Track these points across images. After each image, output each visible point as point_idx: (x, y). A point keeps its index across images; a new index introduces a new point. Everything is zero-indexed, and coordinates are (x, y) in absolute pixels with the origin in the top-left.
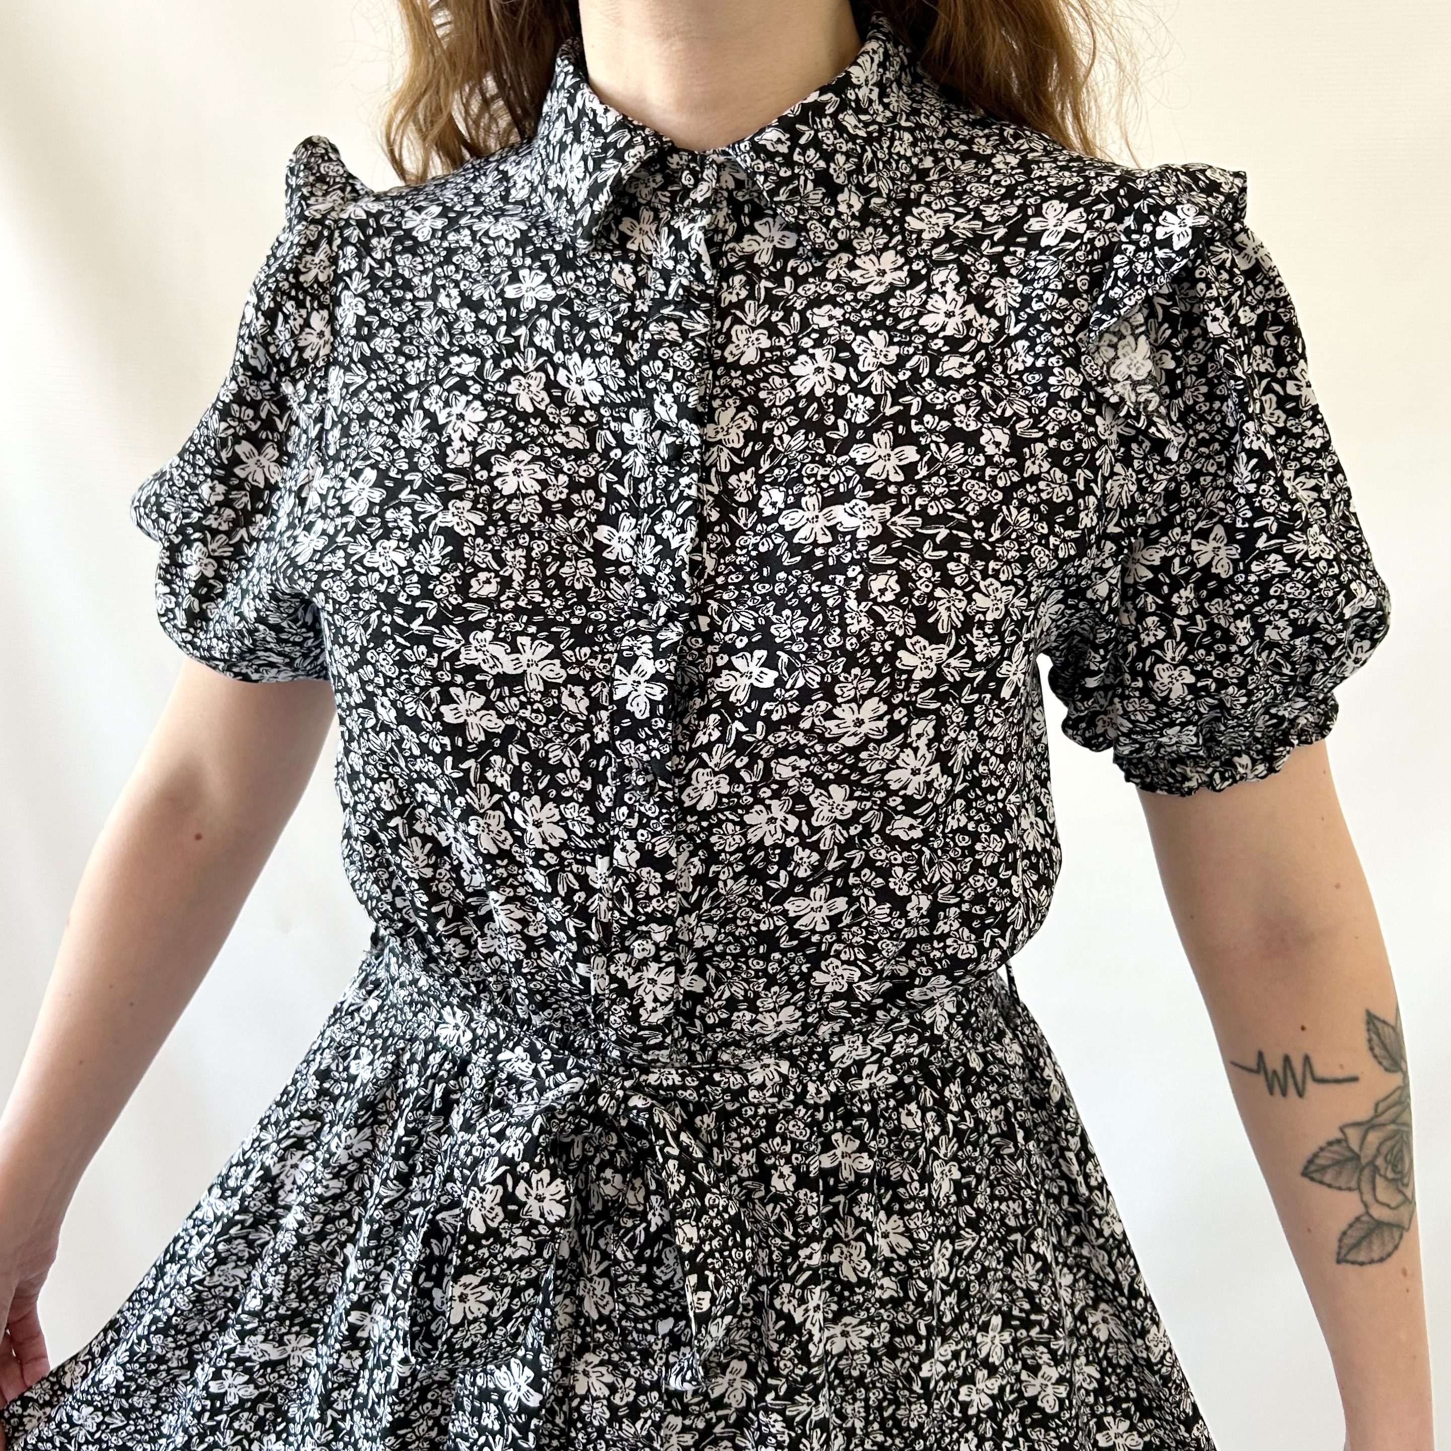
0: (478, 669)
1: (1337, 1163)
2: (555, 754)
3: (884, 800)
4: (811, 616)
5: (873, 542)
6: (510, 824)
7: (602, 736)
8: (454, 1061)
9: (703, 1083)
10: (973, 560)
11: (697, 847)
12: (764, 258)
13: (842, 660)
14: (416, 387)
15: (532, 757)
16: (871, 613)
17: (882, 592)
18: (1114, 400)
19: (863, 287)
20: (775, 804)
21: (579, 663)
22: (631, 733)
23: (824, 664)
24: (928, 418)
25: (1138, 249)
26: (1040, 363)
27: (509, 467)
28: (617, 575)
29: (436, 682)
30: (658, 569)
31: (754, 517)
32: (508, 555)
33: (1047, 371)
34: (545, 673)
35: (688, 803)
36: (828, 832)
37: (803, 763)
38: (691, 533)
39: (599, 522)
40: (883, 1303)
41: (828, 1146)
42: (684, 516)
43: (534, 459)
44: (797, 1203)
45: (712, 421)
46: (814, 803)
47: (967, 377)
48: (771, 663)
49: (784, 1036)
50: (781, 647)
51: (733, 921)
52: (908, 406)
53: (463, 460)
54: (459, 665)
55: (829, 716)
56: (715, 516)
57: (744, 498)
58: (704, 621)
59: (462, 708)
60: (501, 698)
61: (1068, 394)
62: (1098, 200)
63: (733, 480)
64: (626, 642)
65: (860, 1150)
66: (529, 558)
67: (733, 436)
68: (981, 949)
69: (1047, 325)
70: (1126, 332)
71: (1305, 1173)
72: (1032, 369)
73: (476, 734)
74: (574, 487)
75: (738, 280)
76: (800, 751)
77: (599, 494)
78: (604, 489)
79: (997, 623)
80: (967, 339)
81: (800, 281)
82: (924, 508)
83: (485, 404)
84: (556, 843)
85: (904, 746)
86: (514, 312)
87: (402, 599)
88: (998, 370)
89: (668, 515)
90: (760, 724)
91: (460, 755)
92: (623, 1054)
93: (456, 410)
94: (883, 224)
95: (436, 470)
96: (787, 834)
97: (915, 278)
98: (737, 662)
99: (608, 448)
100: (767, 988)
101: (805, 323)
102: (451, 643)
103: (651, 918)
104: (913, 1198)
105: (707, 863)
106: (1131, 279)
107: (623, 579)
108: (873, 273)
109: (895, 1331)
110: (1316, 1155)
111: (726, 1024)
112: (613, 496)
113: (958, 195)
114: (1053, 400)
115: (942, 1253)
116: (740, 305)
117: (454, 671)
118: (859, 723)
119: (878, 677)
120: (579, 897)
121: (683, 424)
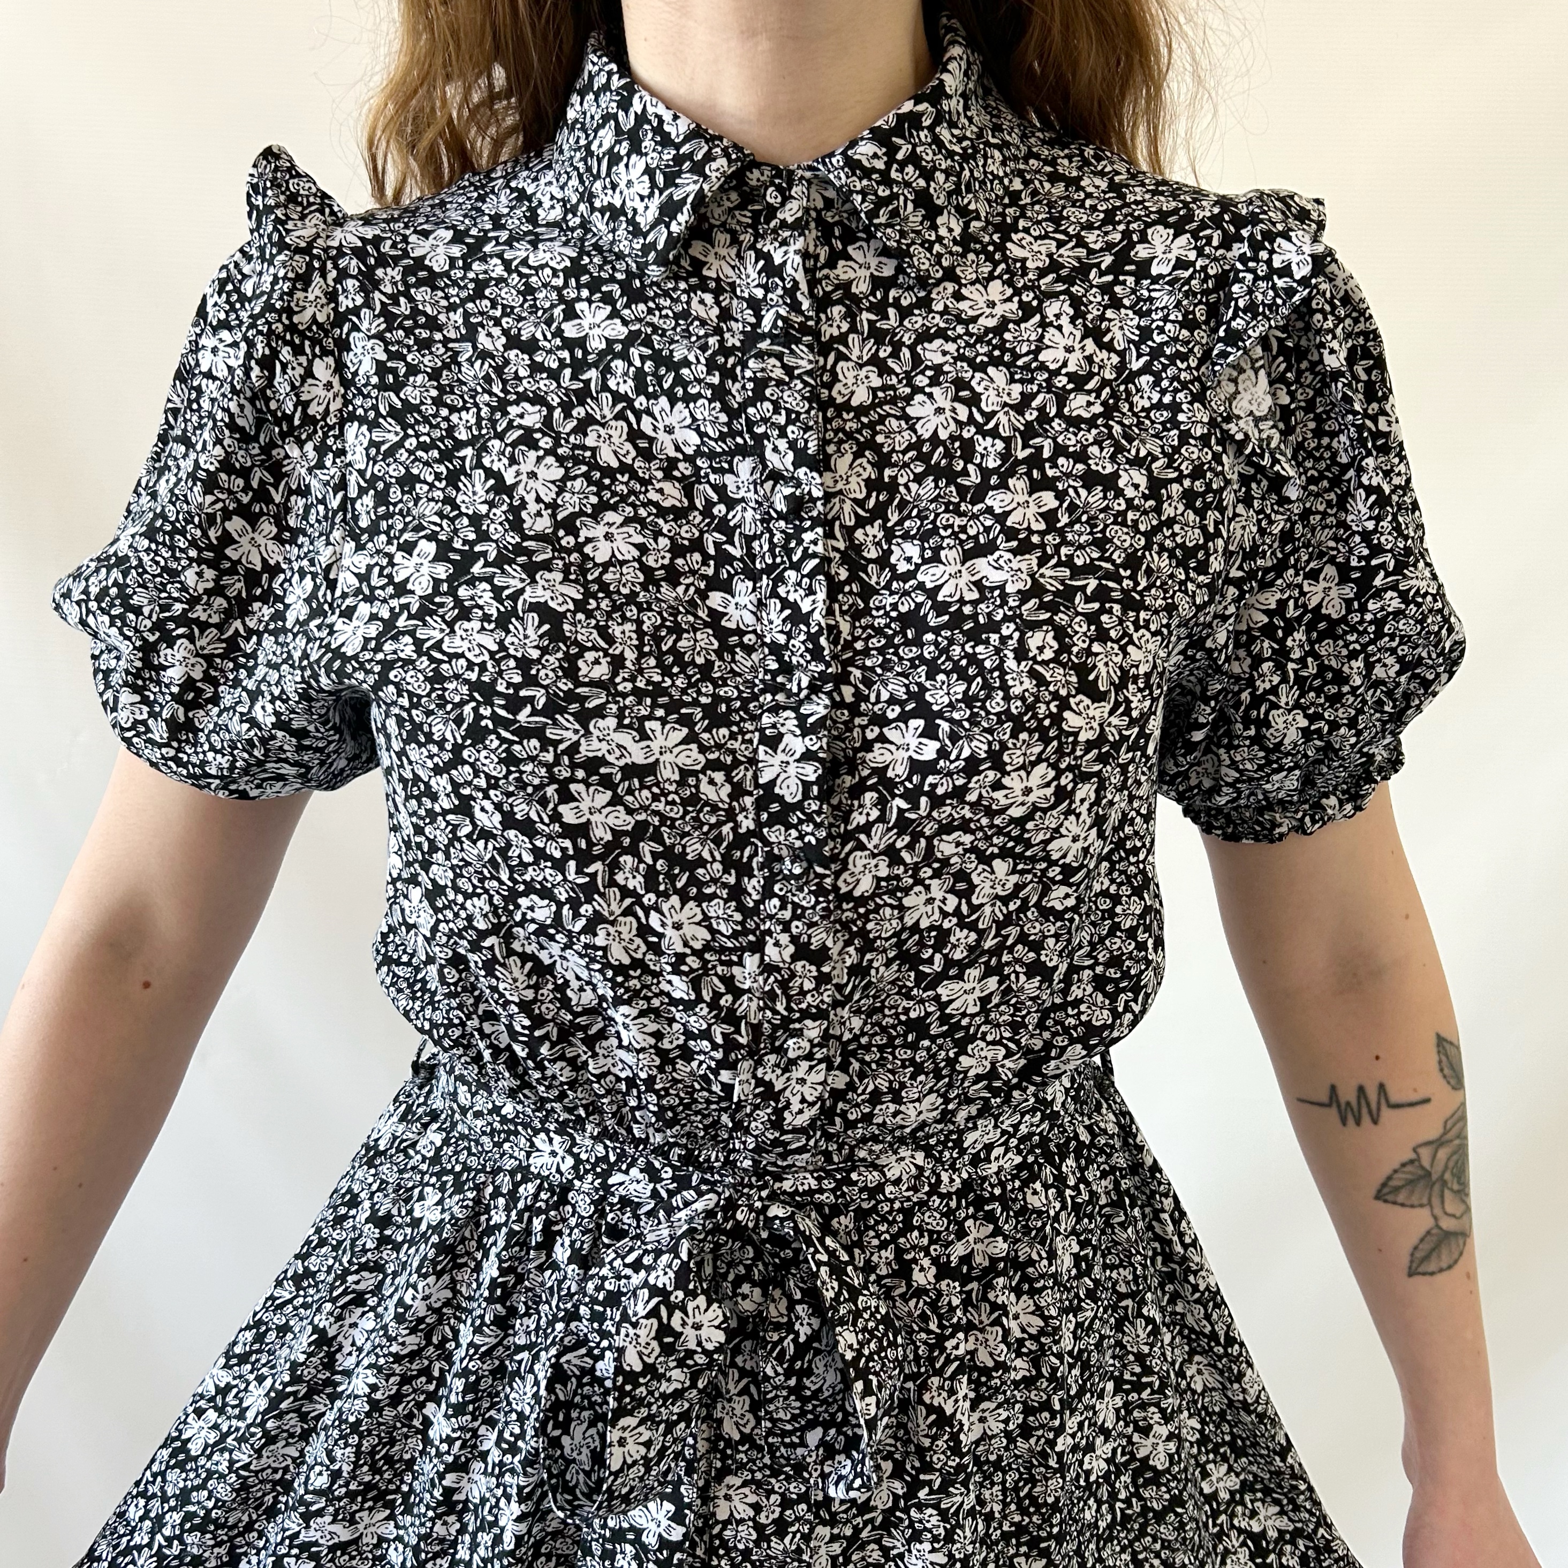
0: (603, 761)
1: (1410, 1182)
2: (694, 848)
3: (1044, 871)
4: (969, 680)
5: (1024, 596)
6: (644, 930)
7: (747, 824)
8: (551, 1189)
9: (840, 1184)
10: (1124, 611)
11: (853, 936)
12: (861, 288)
13: (1008, 725)
14: (470, 443)
15: (668, 854)
16: (1032, 673)
17: (1041, 649)
18: (1240, 437)
19: (974, 320)
20: (935, 883)
21: (719, 746)
22: (781, 819)
23: (990, 731)
24: (1061, 461)
25: (1257, 278)
26: (1167, 399)
27: (599, 531)
28: (741, 645)
29: (552, 779)
30: (789, 636)
31: (887, 574)
32: (616, 630)
33: (1175, 408)
34: (681, 760)
35: (844, 889)
36: (987, 909)
37: (967, 839)
38: (821, 595)
39: (710, 588)
40: (1016, 1384)
41: (962, 1234)
42: (811, 575)
43: (627, 521)
44: (940, 1294)
45: (828, 468)
46: (976, 879)
47: (1096, 417)
48: (930, 732)
49: (923, 1125)
50: (940, 715)
51: (881, 1010)
52: (1040, 449)
53: (543, 524)
54: (579, 758)
55: (997, 786)
56: (843, 574)
57: (873, 554)
58: (848, 692)
59: (584, 806)
60: (630, 792)
61: (1199, 431)
62: (1203, 226)
63: (859, 534)
64: (766, 720)
65: (993, 1235)
66: (640, 633)
67: (853, 486)
68: (1116, 1015)
69: (1172, 359)
70: (1246, 365)
71: (1379, 1196)
72: (1159, 406)
73: (601, 834)
74: (677, 550)
75: (837, 311)
76: (965, 826)
77: (706, 558)
78: (712, 551)
79: (1148, 675)
80: (1091, 375)
81: (905, 313)
82: (1070, 557)
83: (561, 460)
84: (698, 945)
85: (1069, 812)
86: (579, 354)
87: (501, 687)
88: (1125, 408)
89: (791, 575)
90: (924, 800)
91: (584, 859)
92: (756, 1163)
93: (525, 468)
94: (984, 250)
95: (513, 539)
96: (945, 914)
97: (1027, 311)
98: (889, 733)
99: (709, 504)
100: (913, 1077)
101: (917, 360)
102: (568, 734)
103: (806, 1014)
104: (1042, 1276)
105: (862, 951)
106: (1252, 308)
107: (749, 650)
108: (982, 304)
109: (1028, 1410)
110: (1389, 1178)
111: (867, 1118)
112: (723, 558)
113: (1056, 220)
114: (1185, 437)
115: (1068, 1324)
116: (843, 339)
117: (573, 766)
118: (1027, 791)
119: (1046, 741)
120: (726, 1001)
121: (802, 472)
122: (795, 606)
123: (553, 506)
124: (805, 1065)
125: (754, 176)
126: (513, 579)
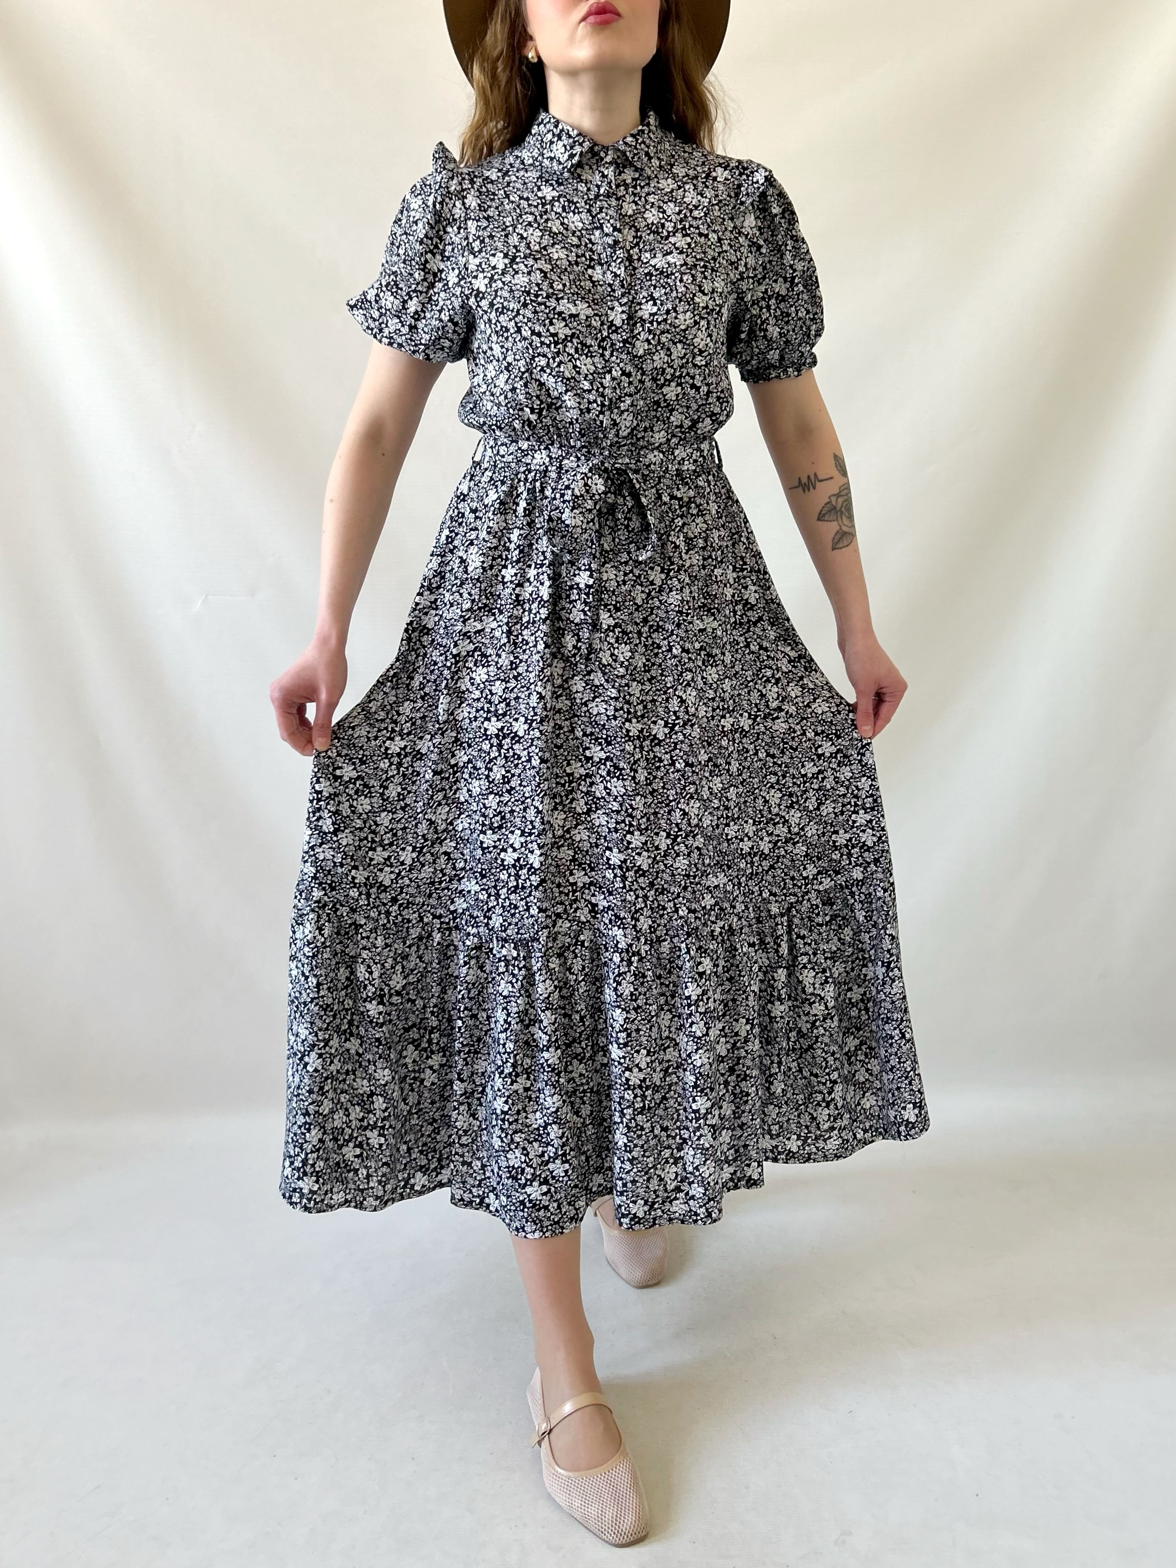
0: (563, 313)
5: (682, 266)
7: (605, 334)
8: (541, 472)
12: (629, 181)
18: (746, 233)
20: (661, 352)
22: (615, 331)
25: (748, 185)
27: (554, 250)
31: (640, 262)
32: (563, 277)
34: (587, 313)
35: (635, 353)
39: (588, 268)
42: (620, 263)
43: (562, 248)
50: (658, 299)
54: (556, 311)
55: (676, 318)
59: (557, 327)
60: (571, 323)
62: (733, 168)
63: (632, 251)
66: (570, 279)
67: (629, 237)
70: (747, 212)
71: (817, 519)
73: (562, 336)
74: (578, 256)
75: (622, 188)
77: (587, 259)
78: (588, 257)
80: (700, 205)
82: (695, 256)
85: (699, 329)
86: (544, 201)
89: (613, 264)
93: (530, 232)
94: (666, 170)
96: (664, 363)
98: (643, 307)
99: (586, 244)
101: (646, 201)
102: (553, 304)
103: (626, 395)
107: (601, 286)
110: (821, 511)
112: (591, 259)
116: (624, 196)
117: (554, 314)
118: (685, 320)
119: (690, 305)
120: (601, 390)
121: (615, 233)
122: (615, 273)
123: (540, 243)
124: (626, 413)
125: (596, 148)
126: (531, 262)
